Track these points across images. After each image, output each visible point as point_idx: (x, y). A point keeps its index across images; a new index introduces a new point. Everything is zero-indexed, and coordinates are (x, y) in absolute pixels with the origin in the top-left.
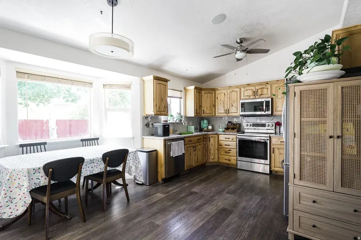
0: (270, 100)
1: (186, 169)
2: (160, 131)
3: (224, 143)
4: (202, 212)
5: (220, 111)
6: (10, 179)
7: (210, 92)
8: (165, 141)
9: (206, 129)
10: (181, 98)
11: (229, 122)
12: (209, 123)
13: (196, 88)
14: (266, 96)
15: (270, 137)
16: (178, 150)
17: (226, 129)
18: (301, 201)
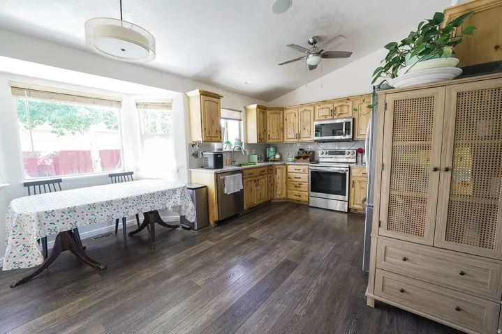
0: (351, 120)
1: (245, 208)
2: (211, 162)
3: (293, 175)
4: (257, 267)
5: (290, 135)
6: (19, 225)
7: (278, 111)
8: (217, 174)
9: (272, 158)
10: (240, 120)
11: (300, 150)
12: (276, 152)
13: (258, 107)
14: (347, 116)
15: (350, 168)
16: (233, 185)
17: (296, 158)
18: (388, 258)
